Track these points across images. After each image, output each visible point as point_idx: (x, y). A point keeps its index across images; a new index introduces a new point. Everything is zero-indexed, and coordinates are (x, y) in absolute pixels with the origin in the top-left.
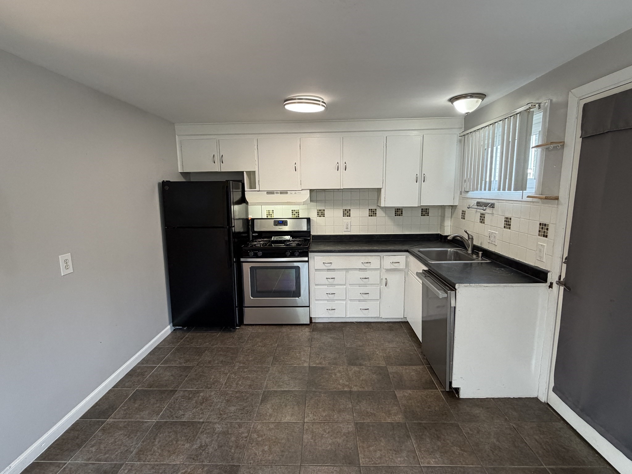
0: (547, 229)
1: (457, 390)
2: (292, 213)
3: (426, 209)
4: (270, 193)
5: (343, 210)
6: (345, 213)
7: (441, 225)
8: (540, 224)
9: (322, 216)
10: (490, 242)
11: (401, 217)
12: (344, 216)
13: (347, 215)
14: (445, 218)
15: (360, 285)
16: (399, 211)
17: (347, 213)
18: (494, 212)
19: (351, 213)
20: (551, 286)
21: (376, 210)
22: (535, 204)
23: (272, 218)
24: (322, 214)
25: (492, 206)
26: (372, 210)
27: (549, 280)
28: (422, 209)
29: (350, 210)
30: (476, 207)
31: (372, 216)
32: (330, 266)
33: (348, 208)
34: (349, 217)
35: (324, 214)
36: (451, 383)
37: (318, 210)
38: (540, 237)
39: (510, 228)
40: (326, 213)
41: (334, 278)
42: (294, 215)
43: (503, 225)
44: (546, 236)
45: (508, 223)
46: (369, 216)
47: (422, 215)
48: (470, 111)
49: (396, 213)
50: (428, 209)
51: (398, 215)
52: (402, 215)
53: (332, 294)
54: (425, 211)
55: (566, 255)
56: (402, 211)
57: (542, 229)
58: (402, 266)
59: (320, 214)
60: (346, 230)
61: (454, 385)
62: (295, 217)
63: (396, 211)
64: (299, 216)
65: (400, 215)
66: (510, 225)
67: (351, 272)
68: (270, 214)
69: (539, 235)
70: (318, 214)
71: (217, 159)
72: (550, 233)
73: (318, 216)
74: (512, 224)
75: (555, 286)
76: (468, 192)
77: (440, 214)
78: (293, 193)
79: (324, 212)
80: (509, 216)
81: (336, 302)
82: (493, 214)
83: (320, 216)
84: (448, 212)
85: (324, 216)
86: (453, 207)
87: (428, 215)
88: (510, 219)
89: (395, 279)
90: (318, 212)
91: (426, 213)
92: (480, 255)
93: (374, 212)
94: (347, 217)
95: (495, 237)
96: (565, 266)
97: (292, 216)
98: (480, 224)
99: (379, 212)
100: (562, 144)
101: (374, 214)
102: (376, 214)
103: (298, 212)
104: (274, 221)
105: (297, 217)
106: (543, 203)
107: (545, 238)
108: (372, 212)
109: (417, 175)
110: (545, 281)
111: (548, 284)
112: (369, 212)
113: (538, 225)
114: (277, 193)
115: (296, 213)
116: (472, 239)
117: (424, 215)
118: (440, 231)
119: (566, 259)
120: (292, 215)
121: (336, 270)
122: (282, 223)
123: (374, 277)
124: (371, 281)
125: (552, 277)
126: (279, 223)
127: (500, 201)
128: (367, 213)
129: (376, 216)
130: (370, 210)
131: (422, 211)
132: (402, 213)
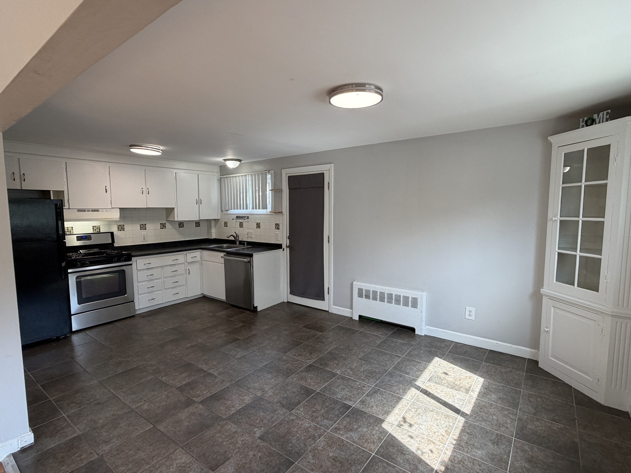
0: (279, 226)
1: (256, 307)
2: (93, 228)
3: (198, 222)
4: (79, 210)
5: (140, 225)
6: (141, 227)
7: (208, 232)
8: (275, 224)
9: (122, 230)
10: (249, 237)
11: (182, 228)
12: (141, 229)
13: (143, 228)
14: (212, 228)
15: (171, 277)
16: (181, 224)
17: (143, 227)
18: (249, 221)
19: (146, 227)
20: (284, 250)
21: (165, 224)
22: (272, 215)
23: (72, 234)
24: (122, 229)
25: (248, 218)
26: (162, 224)
27: (283, 247)
28: (196, 222)
29: (145, 224)
30: (236, 219)
31: (162, 228)
32: (150, 266)
33: (144, 223)
34: (145, 230)
35: (124, 229)
36: (254, 305)
37: (118, 225)
38: (276, 230)
39: (260, 228)
40: (126, 227)
41: (153, 275)
42: (95, 230)
43: (256, 227)
44: (279, 229)
45: (258, 225)
46: (161, 228)
47: (196, 227)
48: (235, 167)
49: (179, 226)
50: (200, 222)
51: (181, 227)
52: (183, 227)
53: (151, 287)
54: (198, 224)
55: (288, 235)
56: (183, 224)
57: (277, 226)
58: (198, 259)
59: (120, 229)
60: (143, 240)
61: (255, 306)
62: (96, 232)
63: (179, 224)
64: (100, 231)
65: (182, 227)
66: (260, 226)
67: (165, 268)
68: (69, 230)
69: (275, 229)
70: (118, 229)
71: (17, 176)
72: (281, 227)
73: (118, 231)
74: (261, 225)
75: (285, 250)
76: (228, 210)
77: (206, 225)
78: (104, 211)
79: (124, 227)
80: (259, 222)
81: (155, 293)
82: (248, 222)
83: (120, 230)
84: (213, 224)
85: (124, 230)
86: (216, 221)
87: (200, 226)
88: (260, 223)
89: (194, 269)
90: (118, 227)
91: (198, 225)
92: (246, 244)
93: (164, 225)
94: (143, 230)
95: (251, 234)
96: (288, 240)
97: (93, 232)
98: (240, 228)
99: (168, 225)
100: (281, 191)
101: (164, 227)
102: (165, 227)
103: (99, 228)
104: (77, 236)
105: (99, 232)
106: (276, 215)
107: (278, 230)
108: (162, 225)
109: (197, 199)
110: (281, 248)
111: (283, 249)
112: (161, 225)
113: (275, 225)
114: (89, 211)
115: (97, 228)
116: (238, 236)
117: (197, 226)
118: (208, 236)
119: (288, 237)
120: (93, 230)
121: (153, 268)
122: (86, 237)
123: (181, 269)
124: (178, 273)
125: (284, 246)
126: (82, 238)
127: (252, 215)
128: (159, 226)
129: (165, 228)
130: (161, 224)
131: (196, 224)
132: (183, 226)
